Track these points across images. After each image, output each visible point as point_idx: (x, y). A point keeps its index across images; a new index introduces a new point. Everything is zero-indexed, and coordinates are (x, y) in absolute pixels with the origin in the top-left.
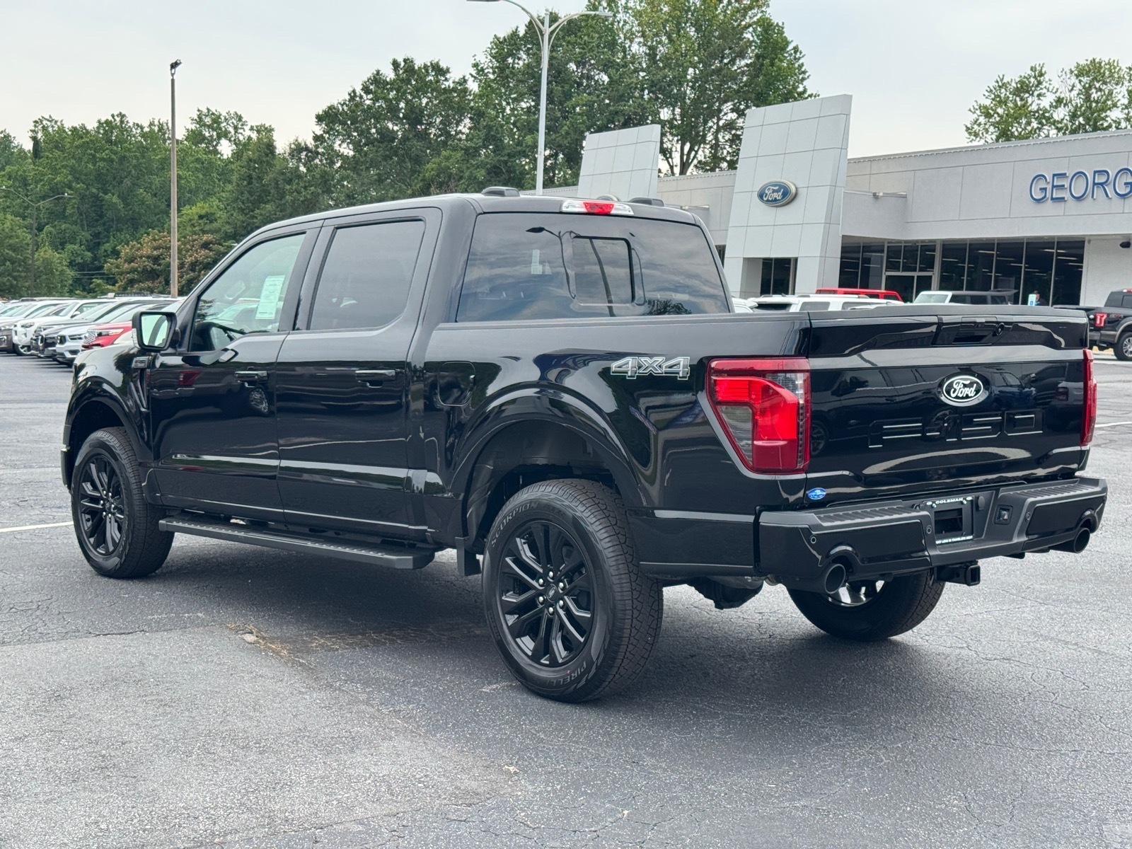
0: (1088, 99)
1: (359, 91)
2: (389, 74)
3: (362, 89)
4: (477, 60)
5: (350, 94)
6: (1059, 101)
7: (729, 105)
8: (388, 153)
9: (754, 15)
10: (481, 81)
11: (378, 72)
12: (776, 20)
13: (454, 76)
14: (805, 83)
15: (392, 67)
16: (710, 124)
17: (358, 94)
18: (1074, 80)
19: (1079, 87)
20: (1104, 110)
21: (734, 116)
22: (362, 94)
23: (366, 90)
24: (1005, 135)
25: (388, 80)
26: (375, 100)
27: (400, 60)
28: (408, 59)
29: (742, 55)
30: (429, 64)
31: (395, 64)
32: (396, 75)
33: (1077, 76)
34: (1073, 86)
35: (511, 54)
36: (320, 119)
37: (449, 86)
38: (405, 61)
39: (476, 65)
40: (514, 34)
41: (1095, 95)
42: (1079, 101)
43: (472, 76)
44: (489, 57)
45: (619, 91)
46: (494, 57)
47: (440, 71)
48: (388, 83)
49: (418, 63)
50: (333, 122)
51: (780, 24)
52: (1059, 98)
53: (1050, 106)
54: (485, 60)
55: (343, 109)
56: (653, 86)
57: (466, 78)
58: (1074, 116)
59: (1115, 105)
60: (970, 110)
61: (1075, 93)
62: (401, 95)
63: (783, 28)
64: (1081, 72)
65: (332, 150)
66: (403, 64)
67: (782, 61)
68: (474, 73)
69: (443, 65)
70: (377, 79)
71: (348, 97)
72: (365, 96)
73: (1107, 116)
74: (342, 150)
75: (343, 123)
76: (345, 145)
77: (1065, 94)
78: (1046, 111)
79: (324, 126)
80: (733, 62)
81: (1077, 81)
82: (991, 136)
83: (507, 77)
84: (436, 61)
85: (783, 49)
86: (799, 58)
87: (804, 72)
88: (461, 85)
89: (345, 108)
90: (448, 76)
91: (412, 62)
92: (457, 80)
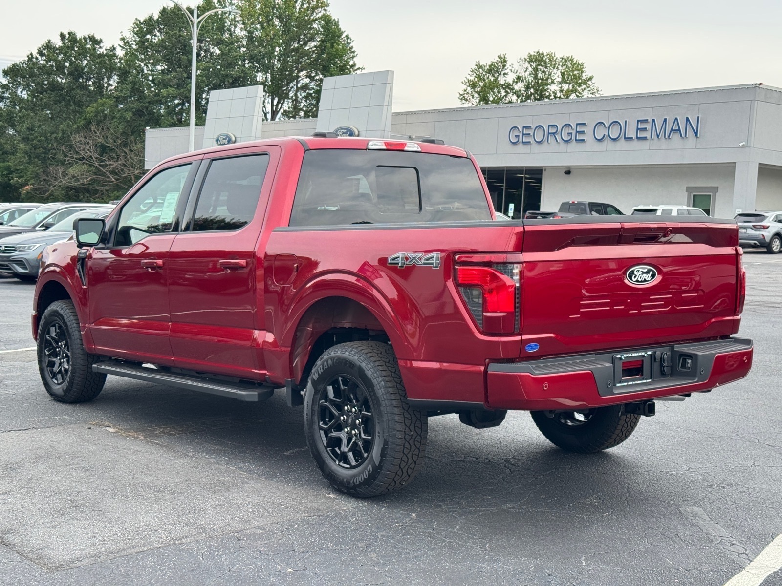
0: (536, 77)
1: (35, 54)
2: (58, 43)
3: (38, 53)
4: (124, 36)
5: (28, 56)
6: (519, 78)
7: (304, 72)
8: (57, 98)
9: (319, 13)
10: (126, 49)
11: (49, 41)
12: (334, 17)
13: (106, 46)
14: (355, 59)
15: (60, 38)
16: (291, 85)
17: (34, 56)
18: (527, 65)
19: (530, 69)
20: (547, 84)
21: (308, 80)
22: (38, 56)
23: (41, 53)
24: (484, 99)
25: (57, 47)
26: (48, 61)
27: (66, 33)
28: (72, 33)
29: (312, 39)
30: (87, 37)
31: (62, 36)
32: (64, 43)
33: (529, 62)
34: (527, 69)
35: (150, 32)
36: (6, 73)
37: (103, 53)
38: (69, 34)
39: (123, 39)
40: (151, 18)
41: (540, 75)
42: (531, 79)
43: (120, 46)
44: (132, 33)
45: (228, 60)
46: (136, 34)
47: (96, 42)
48: (57, 49)
49: (79, 36)
50: (16, 76)
51: (336, 20)
52: (518, 76)
53: (513, 81)
54: (129, 36)
55: (23, 67)
56: (252, 59)
57: (115, 47)
58: (528, 88)
59: (553, 82)
60: (462, 83)
61: (528, 73)
62: (67, 57)
63: (338, 22)
64: (531, 59)
65: (16, 95)
66: (67, 36)
67: (338, 45)
68: (122, 44)
69: (98, 37)
70: (49, 46)
71: (27, 59)
72: (39, 57)
73: (548, 89)
74: (23, 96)
75: (24, 77)
76: (25, 92)
77: (522, 74)
78: (509, 84)
79: (8, 78)
80: (306, 44)
81: (529, 66)
82: (476, 99)
83: (147, 47)
84: (92, 34)
85: (339, 36)
86: (350, 43)
87: (354, 52)
88: (111, 51)
89: (25, 66)
90: (102, 45)
91: (74, 34)
92: (108, 48)
